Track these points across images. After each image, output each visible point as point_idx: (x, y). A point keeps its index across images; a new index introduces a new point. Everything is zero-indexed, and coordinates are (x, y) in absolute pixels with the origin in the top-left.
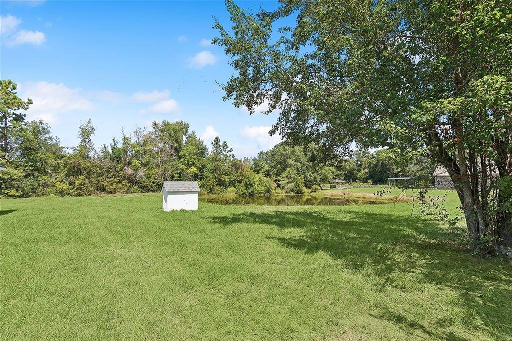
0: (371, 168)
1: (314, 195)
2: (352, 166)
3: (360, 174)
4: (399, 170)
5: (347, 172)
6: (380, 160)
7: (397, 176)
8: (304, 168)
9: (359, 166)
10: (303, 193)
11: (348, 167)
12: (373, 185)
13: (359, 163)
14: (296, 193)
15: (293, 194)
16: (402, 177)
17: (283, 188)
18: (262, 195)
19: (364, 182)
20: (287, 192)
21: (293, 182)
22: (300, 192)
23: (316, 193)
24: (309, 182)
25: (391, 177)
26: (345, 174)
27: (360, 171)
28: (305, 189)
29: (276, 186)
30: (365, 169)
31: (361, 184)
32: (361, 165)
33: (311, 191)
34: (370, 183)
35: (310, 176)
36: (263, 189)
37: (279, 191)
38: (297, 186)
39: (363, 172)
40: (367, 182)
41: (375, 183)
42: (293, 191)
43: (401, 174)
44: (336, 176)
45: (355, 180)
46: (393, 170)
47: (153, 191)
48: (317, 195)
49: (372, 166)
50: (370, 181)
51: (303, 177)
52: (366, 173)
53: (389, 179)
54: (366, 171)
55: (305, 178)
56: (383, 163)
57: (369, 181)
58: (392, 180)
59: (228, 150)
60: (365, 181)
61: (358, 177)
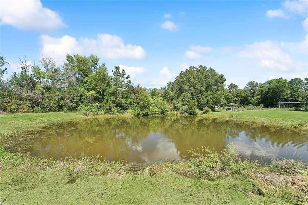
0: (262, 95)
1: (204, 115)
2: (246, 93)
3: (253, 100)
4: (288, 96)
5: (242, 98)
6: (271, 88)
7: (286, 100)
8: (198, 92)
9: (252, 94)
10: (195, 114)
11: (243, 94)
12: (264, 107)
13: (253, 91)
14: (190, 114)
15: (187, 115)
16: (290, 101)
17: (178, 109)
18: (158, 115)
19: (256, 106)
20: (181, 113)
21: (187, 105)
22: (193, 113)
23: (206, 115)
24: (202, 104)
25: (281, 102)
26: (241, 100)
27: (253, 97)
28: (197, 111)
29: (172, 107)
30: (257, 95)
31: (254, 107)
32: (254, 93)
33: (202, 112)
34: (262, 106)
35: (203, 99)
36: (157, 110)
37: (174, 112)
38: (190, 108)
39: (255, 98)
40: (258, 105)
41: (266, 106)
42: (187, 112)
43: (290, 99)
44: (233, 101)
45: (248, 104)
46: (283, 96)
47: (54, 111)
48: (207, 116)
49: (263, 93)
50: (262, 105)
51: (196, 100)
52: (258, 98)
53: (279, 103)
54: (258, 97)
55: (198, 101)
56: (273, 90)
57: (260, 105)
58: (282, 104)
59: (125, 76)
60: (257, 104)
61: (251, 101)
